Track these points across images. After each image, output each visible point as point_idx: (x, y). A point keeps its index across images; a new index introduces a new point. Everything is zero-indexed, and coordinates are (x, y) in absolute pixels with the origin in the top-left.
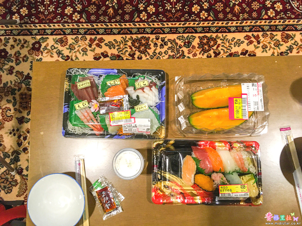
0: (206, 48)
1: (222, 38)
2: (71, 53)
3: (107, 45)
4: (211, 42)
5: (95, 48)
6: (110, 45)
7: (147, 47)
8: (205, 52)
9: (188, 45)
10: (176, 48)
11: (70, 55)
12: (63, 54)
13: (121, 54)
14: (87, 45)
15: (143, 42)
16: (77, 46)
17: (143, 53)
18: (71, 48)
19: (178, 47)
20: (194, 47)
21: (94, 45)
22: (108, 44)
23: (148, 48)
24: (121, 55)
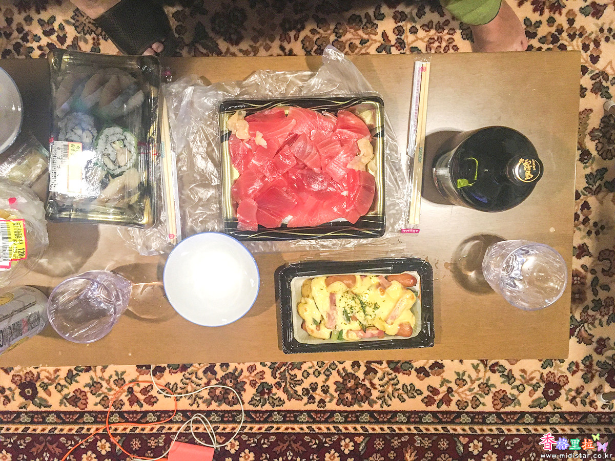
0: (231, 382)
1: (200, 401)
2: (487, 377)
3: (419, 392)
4: (221, 392)
5: (441, 386)
6: (412, 391)
7: (342, 386)
8: (233, 374)
9: (263, 388)
10: (286, 383)
11: (489, 374)
12: (503, 376)
13: (391, 374)
14: (456, 392)
15: (348, 395)
16: (475, 391)
17: (350, 375)
18: (486, 387)
19: (283, 384)
20: (253, 384)
21: (443, 393)
22: (415, 394)
23: (339, 385)
24: (391, 371)
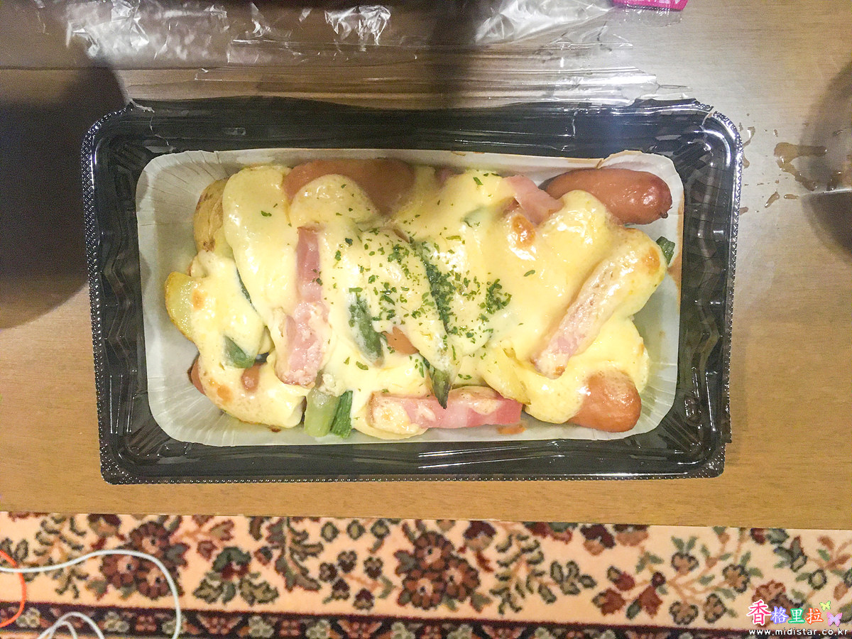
0: (153, 542)
1: (81, 585)
2: (743, 553)
3: (587, 582)
4: (129, 567)
5: (640, 568)
6: (572, 579)
7: (412, 562)
8: (158, 526)
9: (229, 559)
10: (283, 552)
11: (750, 545)
12: (780, 550)
13: (525, 538)
14: (672, 583)
15: (427, 585)
16: (714, 583)
17: (432, 538)
18: (740, 575)
19: (276, 553)
20: (205, 549)
21: (641, 584)
22: (579, 586)
23: (406, 559)
24: (526, 532)
